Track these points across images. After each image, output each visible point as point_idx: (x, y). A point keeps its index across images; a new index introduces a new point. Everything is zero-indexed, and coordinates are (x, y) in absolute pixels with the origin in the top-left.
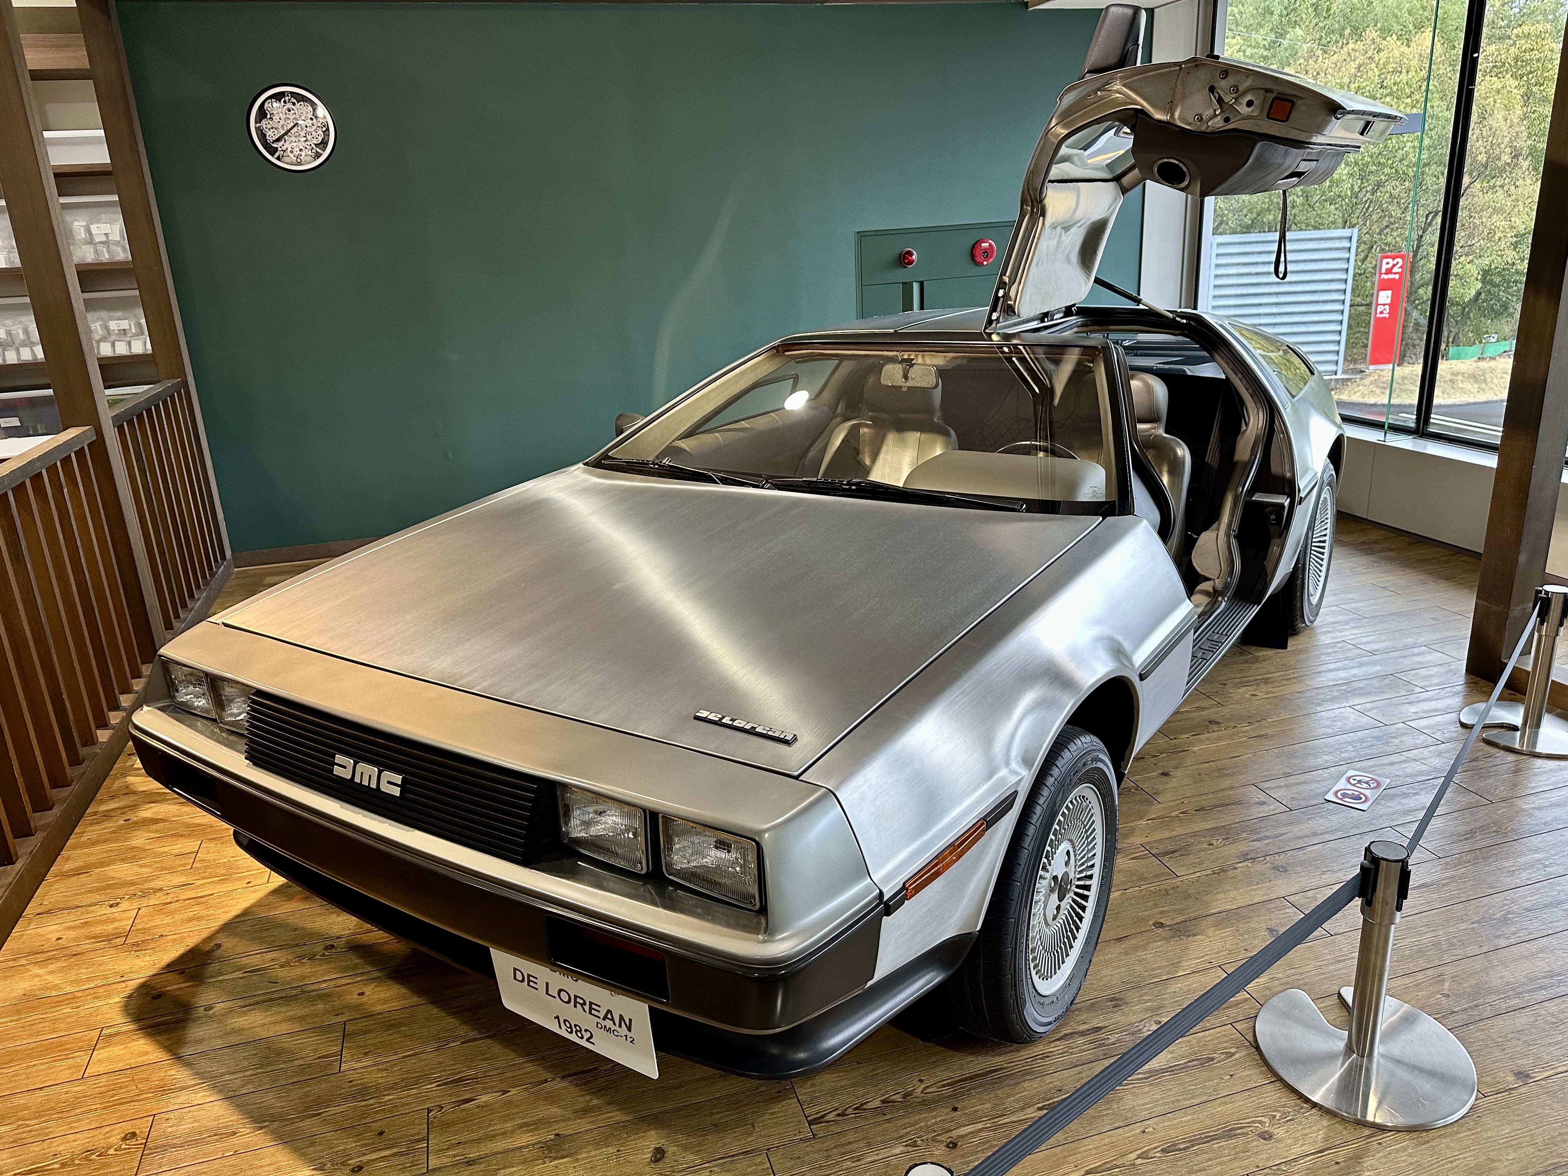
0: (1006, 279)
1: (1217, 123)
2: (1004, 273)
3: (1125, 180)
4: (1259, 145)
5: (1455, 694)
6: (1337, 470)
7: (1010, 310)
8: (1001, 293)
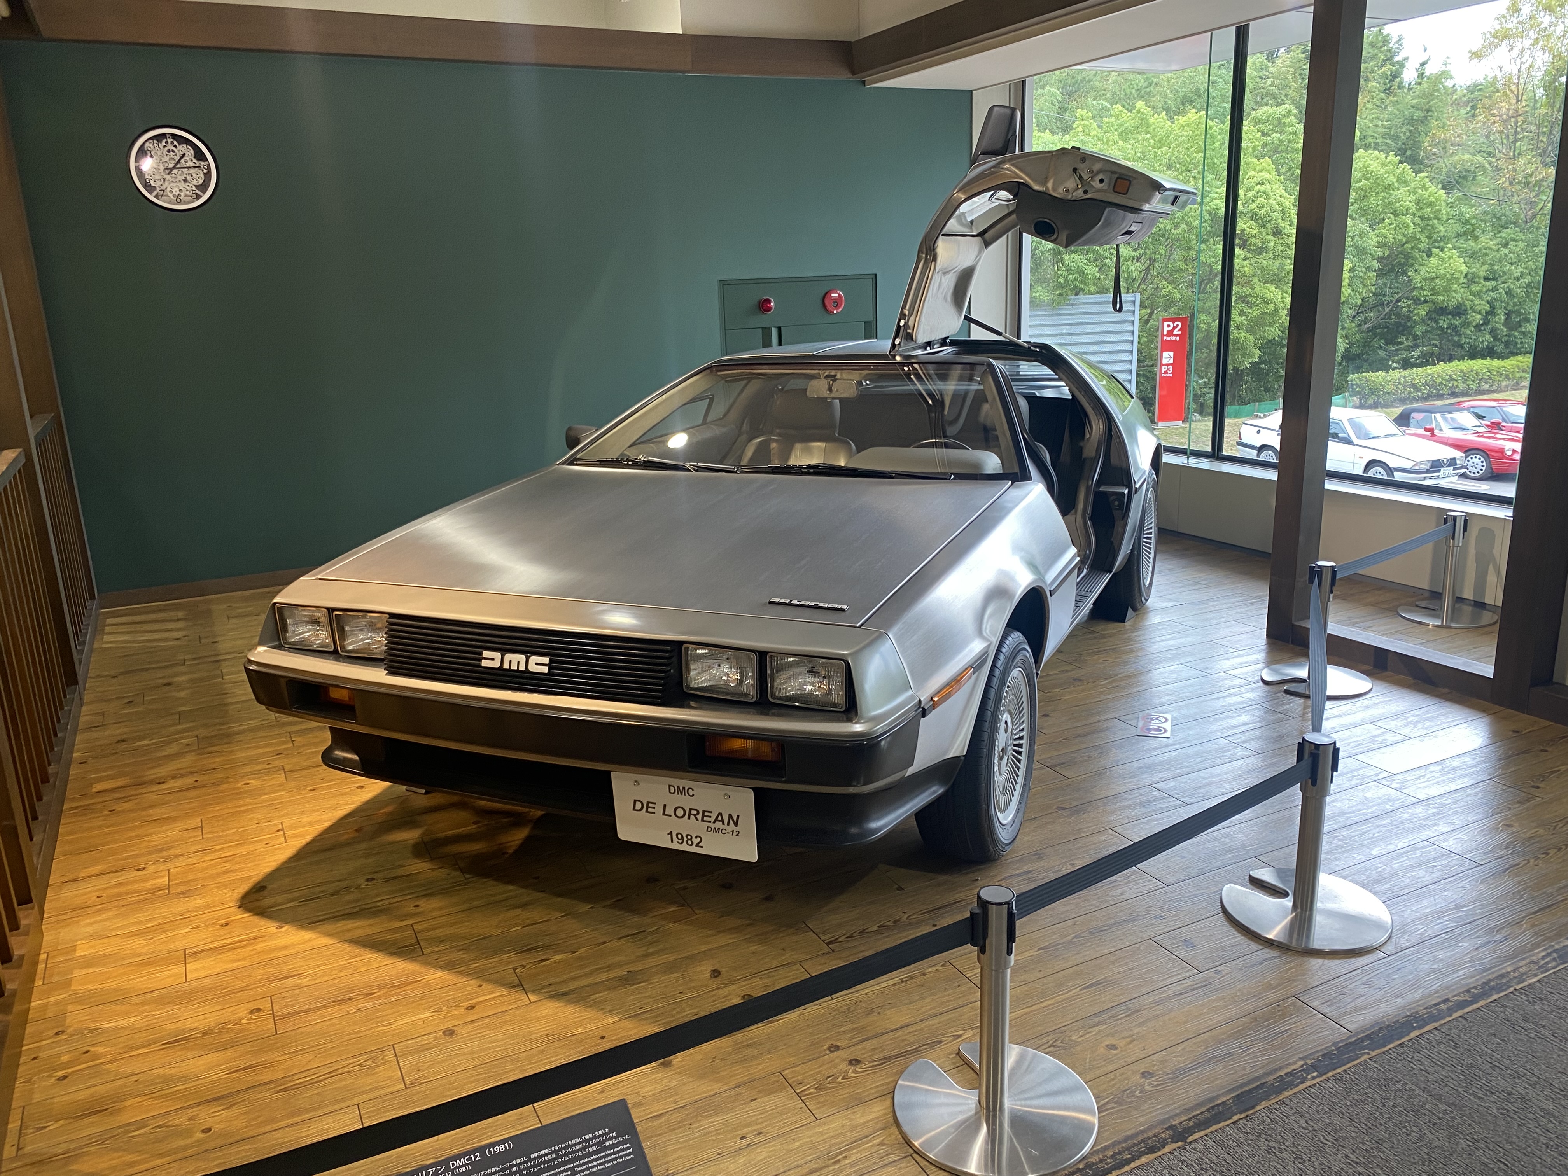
0: (907, 313)
1: (1079, 194)
2: (904, 307)
3: (987, 236)
4: (1107, 210)
5: (1260, 651)
6: (1157, 474)
7: (909, 337)
8: (902, 323)
